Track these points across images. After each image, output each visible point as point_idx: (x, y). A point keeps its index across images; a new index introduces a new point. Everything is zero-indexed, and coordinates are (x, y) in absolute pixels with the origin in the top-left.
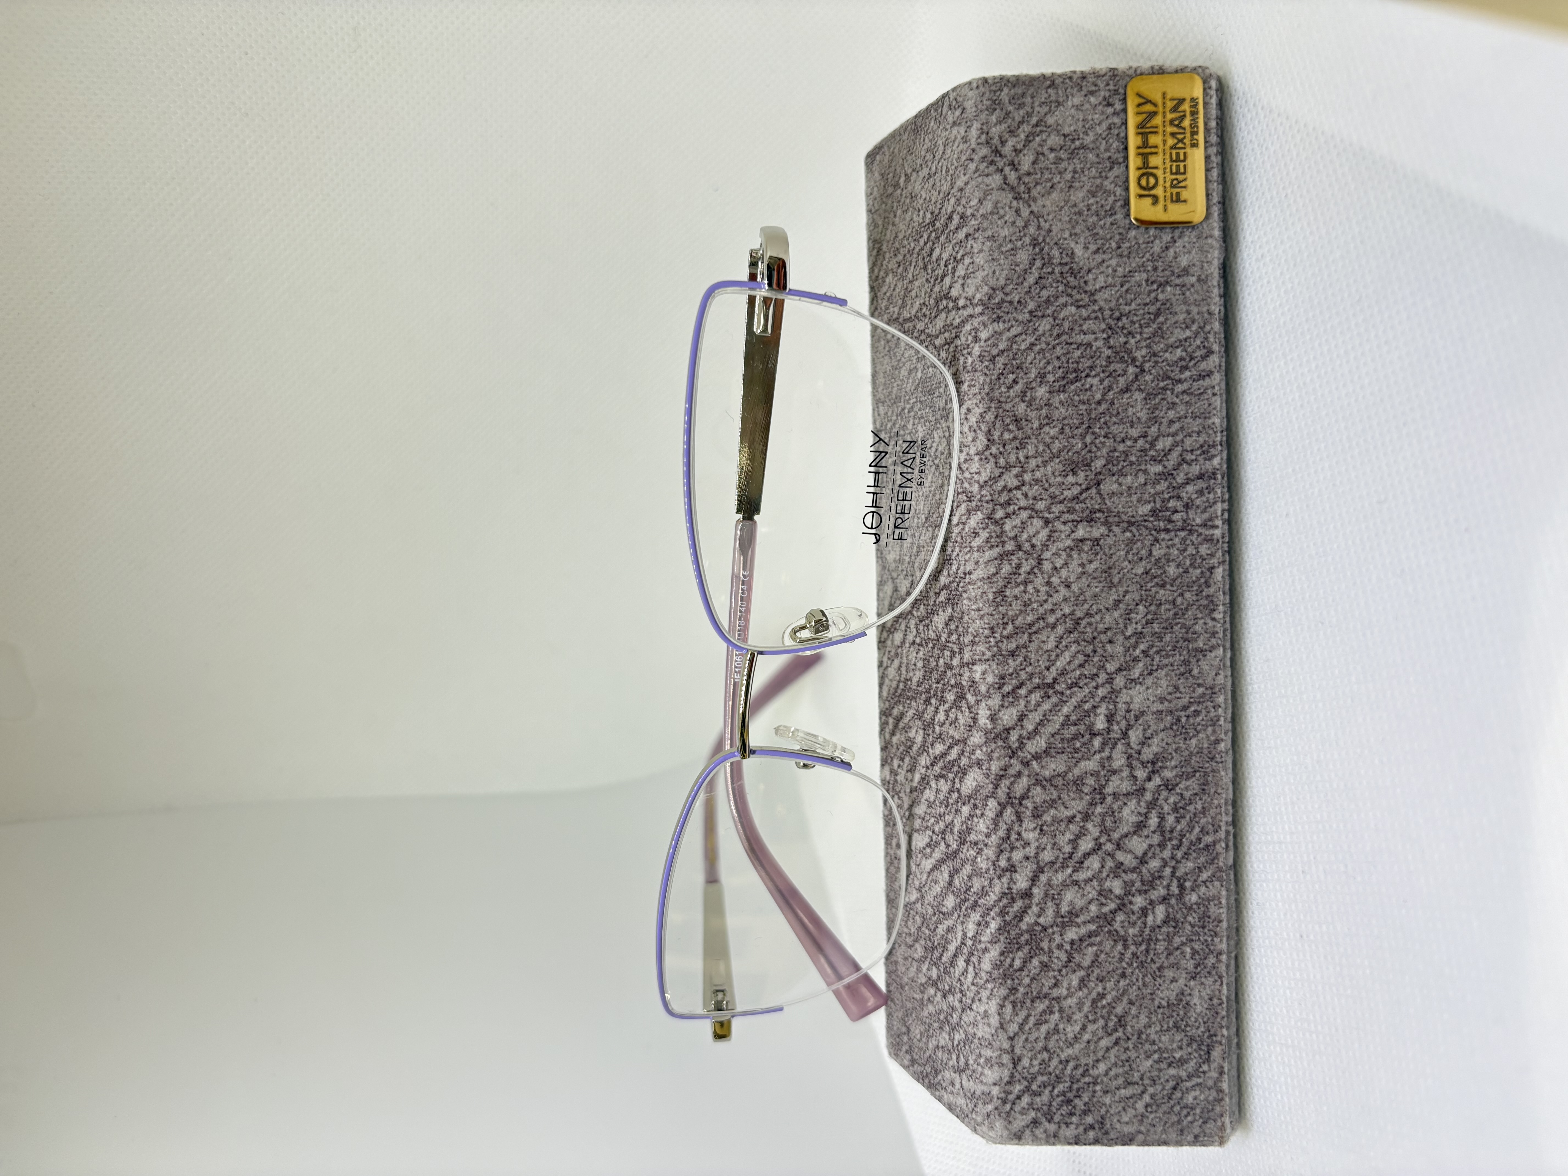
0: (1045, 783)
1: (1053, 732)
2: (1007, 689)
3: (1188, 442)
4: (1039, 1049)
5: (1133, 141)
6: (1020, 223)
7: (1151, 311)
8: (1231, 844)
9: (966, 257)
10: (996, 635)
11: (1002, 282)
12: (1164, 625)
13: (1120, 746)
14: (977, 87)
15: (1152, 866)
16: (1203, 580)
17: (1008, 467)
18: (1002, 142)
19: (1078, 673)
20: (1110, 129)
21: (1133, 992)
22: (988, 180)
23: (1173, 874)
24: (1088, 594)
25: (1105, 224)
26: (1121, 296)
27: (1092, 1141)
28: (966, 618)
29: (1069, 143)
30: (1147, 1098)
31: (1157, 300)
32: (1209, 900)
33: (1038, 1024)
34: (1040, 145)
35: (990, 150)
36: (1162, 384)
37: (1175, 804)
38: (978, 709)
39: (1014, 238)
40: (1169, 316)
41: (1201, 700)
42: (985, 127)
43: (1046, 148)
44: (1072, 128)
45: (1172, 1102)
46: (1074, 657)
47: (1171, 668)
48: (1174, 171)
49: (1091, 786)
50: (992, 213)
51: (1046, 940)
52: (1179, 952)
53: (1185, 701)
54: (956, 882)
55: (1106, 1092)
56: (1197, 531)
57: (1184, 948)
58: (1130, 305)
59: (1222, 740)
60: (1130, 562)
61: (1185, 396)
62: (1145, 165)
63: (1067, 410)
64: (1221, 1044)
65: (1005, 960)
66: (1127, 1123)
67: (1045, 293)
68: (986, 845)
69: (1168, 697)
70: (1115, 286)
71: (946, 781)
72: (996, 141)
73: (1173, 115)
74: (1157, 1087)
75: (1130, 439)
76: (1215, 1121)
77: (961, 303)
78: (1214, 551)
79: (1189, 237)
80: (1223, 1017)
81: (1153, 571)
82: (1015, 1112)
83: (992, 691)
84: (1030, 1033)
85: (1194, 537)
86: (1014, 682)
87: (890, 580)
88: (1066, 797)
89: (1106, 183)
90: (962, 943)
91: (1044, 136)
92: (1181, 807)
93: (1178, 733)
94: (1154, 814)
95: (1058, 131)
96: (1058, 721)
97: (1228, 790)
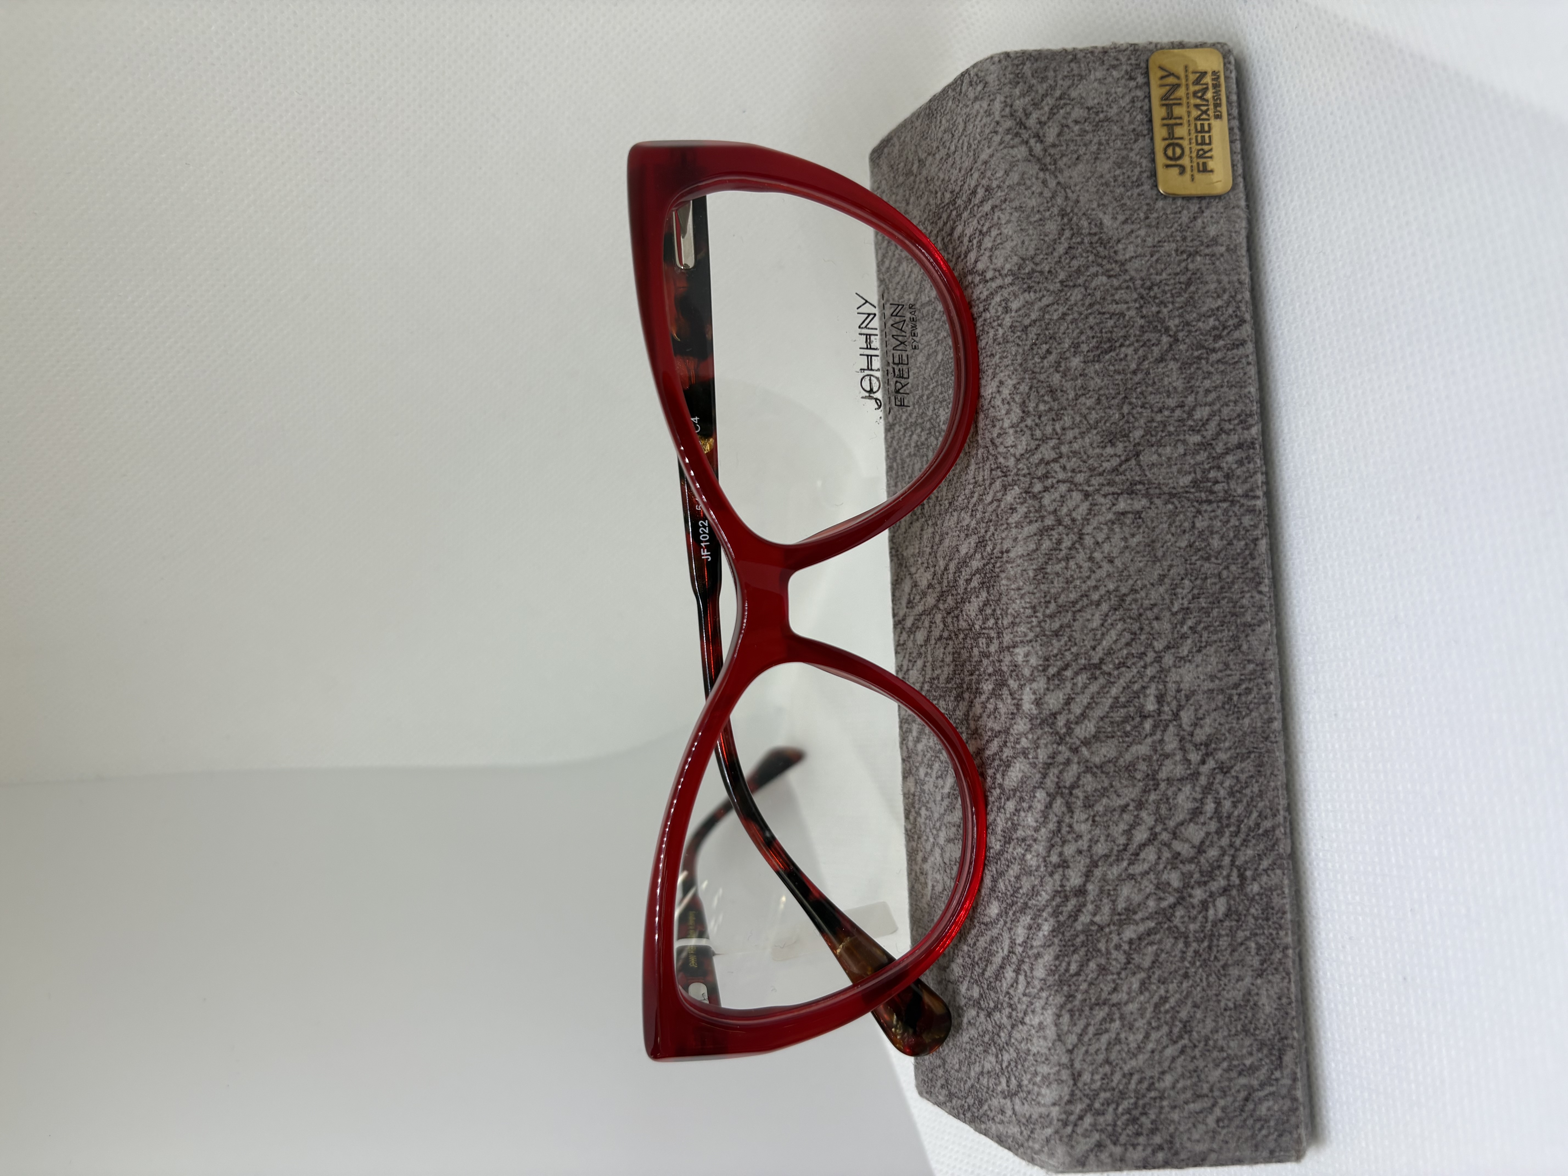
0: (1095, 770)
1: (1101, 715)
2: (1052, 671)
3: (1225, 411)
4: (1101, 1061)
5: (1159, 113)
6: (1047, 194)
7: (1182, 280)
8: (1288, 831)
9: (992, 229)
10: (1038, 614)
11: (1032, 252)
12: (1211, 599)
13: (1172, 729)
14: (1000, 61)
15: (1210, 856)
16: (1247, 552)
17: (1045, 439)
18: (1026, 115)
19: (1125, 652)
20: (1133, 102)
21: (1197, 993)
22: (1014, 152)
23: (1233, 863)
24: (1132, 570)
25: (1132, 195)
26: (1151, 266)
27: (1161, 1163)
28: (1004, 599)
29: (1093, 116)
30: (1218, 1112)
31: (1187, 269)
32: (1272, 891)
33: (1098, 1034)
34: (1064, 118)
35: (1014, 123)
36: (1196, 354)
37: (1231, 787)
38: (1022, 694)
39: (1042, 209)
40: (1200, 286)
41: (1252, 677)
42: (1008, 100)
43: (1070, 121)
44: (1096, 101)
45: (1245, 1115)
46: (1120, 635)
47: (1220, 644)
48: (1200, 141)
49: (1144, 772)
50: (1019, 184)
51: (1103, 941)
52: (1243, 947)
53: (1236, 678)
54: (1001, 885)
55: (1174, 1107)
56: (1239, 502)
57: (1248, 943)
58: (1161, 274)
59: (1275, 718)
60: (1173, 535)
61: (1220, 365)
62: (1171, 135)
63: (1103, 381)
64: (1292, 1047)
65: (1060, 965)
66: (1198, 1141)
67: (1075, 263)
68: (1035, 840)
69: (1219, 675)
70: (1144, 255)
72: (1020, 114)
73: (1197, 88)
74: (1228, 1098)
75: (1167, 409)
76: (1291, 1133)
77: (989, 275)
78: (1255, 521)
79: (1217, 207)
80: (1293, 1018)
81: (1197, 544)
82: (1077, 1134)
83: (1036, 674)
84: (1090, 1045)
85: (1236, 508)
86: (1059, 663)
87: (908, 577)
88: (1118, 784)
89: (1132, 154)
90: (1010, 952)
91: (1068, 109)
92: (1237, 791)
93: (1231, 712)
94: (1209, 800)
95: (1082, 104)
96: (1107, 702)
97: (1282, 774)
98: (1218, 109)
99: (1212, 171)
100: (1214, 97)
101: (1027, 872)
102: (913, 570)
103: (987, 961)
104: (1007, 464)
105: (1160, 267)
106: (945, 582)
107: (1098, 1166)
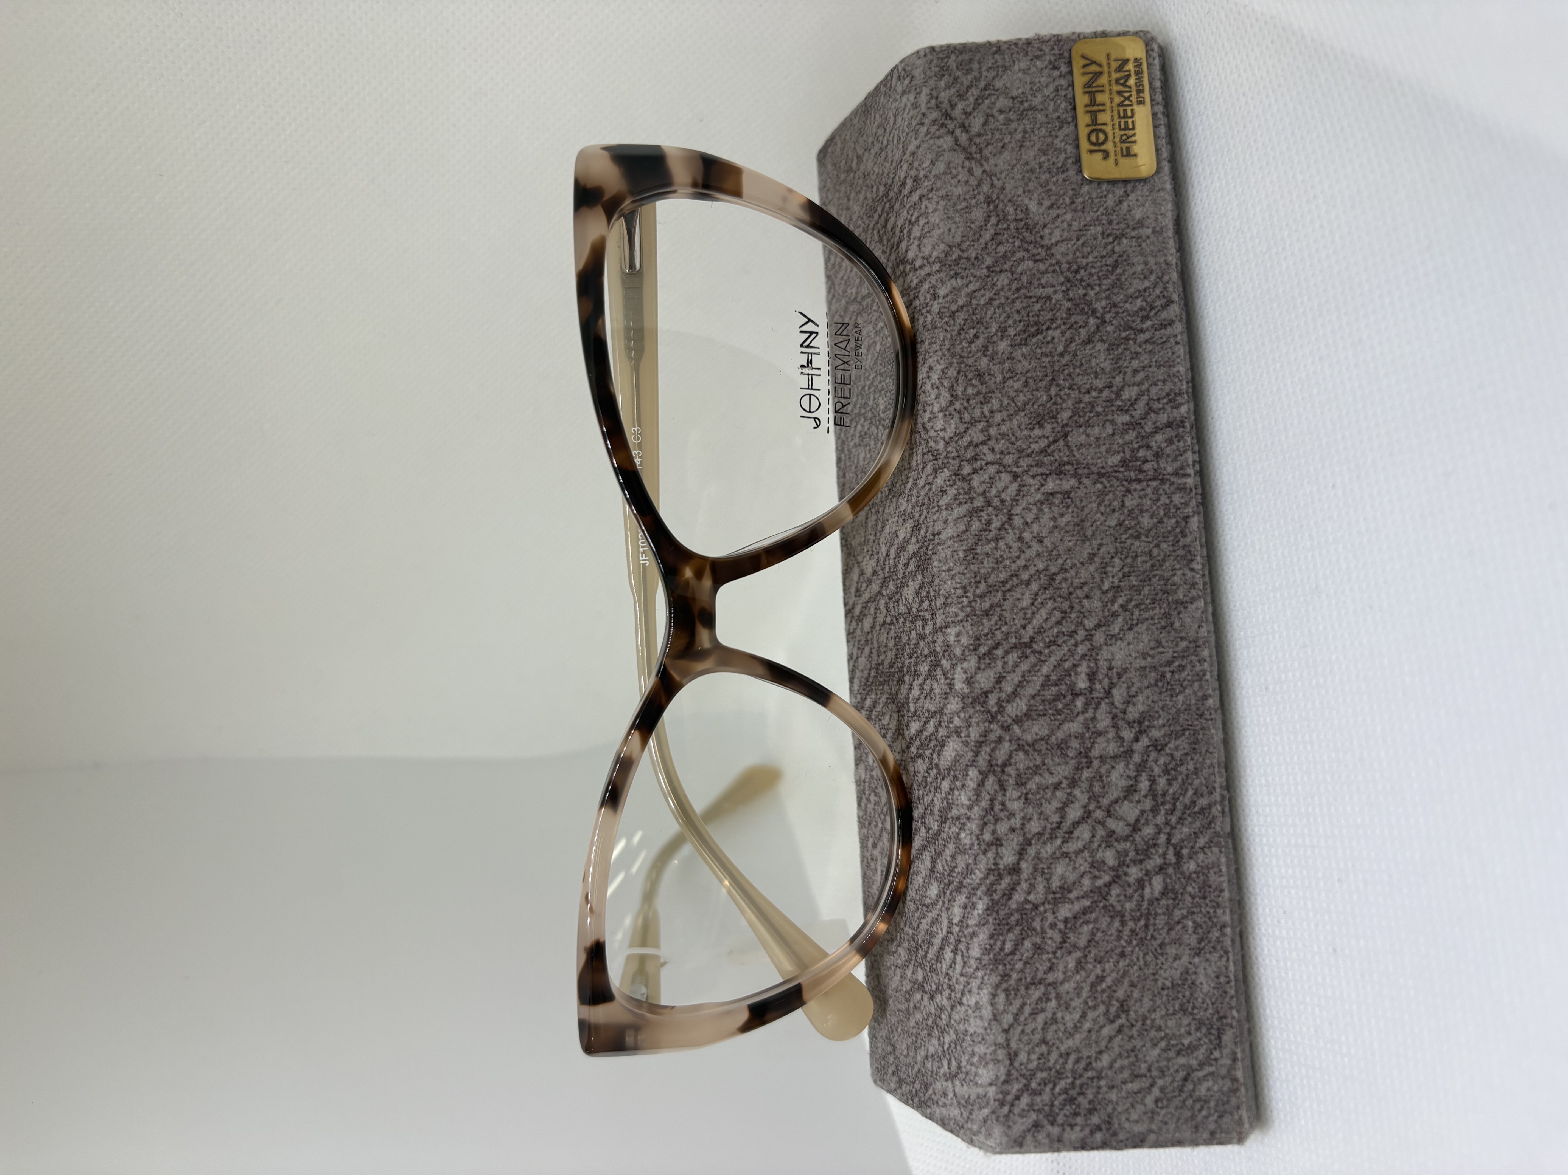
0: (1027, 748)
1: (1033, 694)
2: (983, 650)
3: (1154, 390)
4: (1037, 1041)
5: (1082, 100)
6: (973, 182)
7: (1108, 263)
8: (1227, 809)
9: (920, 219)
10: (968, 594)
11: (958, 239)
12: (1141, 577)
13: (1104, 707)
14: (925, 55)
15: (1145, 834)
16: (1178, 530)
17: (973, 422)
18: (951, 106)
19: (1056, 630)
20: (1057, 90)
21: (1134, 973)
22: (940, 142)
23: (1169, 841)
24: (1061, 549)
25: (1057, 181)
26: (1078, 250)
27: (1099, 1143)
28: (937, 581)
29: (1017, 105)
30: (1156, 1092)
31: (1114, 252)
32: (1208, 869)
33: (1034, 1014)
34: (989, 108)
35: (940, 114)
36: (1124, 335)
37: (1166, 765)
38: (954, 674)
39: (968, 197)
40: (1127, 268)
41: (1186, 654)
42: (934, 93)
43: (995, 110)
44: (1020, 91)
45: (1184, 1095)
46: (1050, 614)
47: (1152, 622)
48: (1123, 126)
49: (1076, 749)
50: (945, 173)
51: (1038, 919)
52: (1180, 926)
53: (1168, 656)
54: (939, 866)
55: (1112, 1087)
56: (1169, 480)
57: (1185, 921)
58: (1087, 258)
59: (1210, 696)
60: (1102, 514)
61: (1148, 346)
62: (1094, 122)
63: (1030, 363)
64: (1231, 1026)
65: (995, 944)
66: (1137, 1122)
67: (1002, 249)
68: (968, 818)
69: (1151, 652)
70: (1071, 239)
71: (924, 760)
72: (945, 105)
73: (1119, 75)
74: (1167, 1078)
75: (1095, 390)
76: (1231, 1114)
77: (918, 263)
78: (1187, 499)
79: (1142, 190)
80: (1232, 997)
81: (1127, 522)
82: (1014, 1115)
83: (967, 653)
84: (1025, 1025)
85: (1166, 487)
86: (990, 642)
87: (856, 566)
88: (1051, 763)
89: (1057, 142)
90: (948, 932)
91: (993, 99)
92: (1172, 769)
93: (1164, 690)
94: (1144, 778)
95: (1006, 94)
96: (1037, 681)
97: (1219, 751)
98: (1141, 95)
99: (1135, 155)
100: (1136, 83)
101: (962, 850)
102: (860, 558)
103: (929, 943)
104: (937, 448)
105: (1086, 250)
106: (887, 567)
107: (1035, 1147)
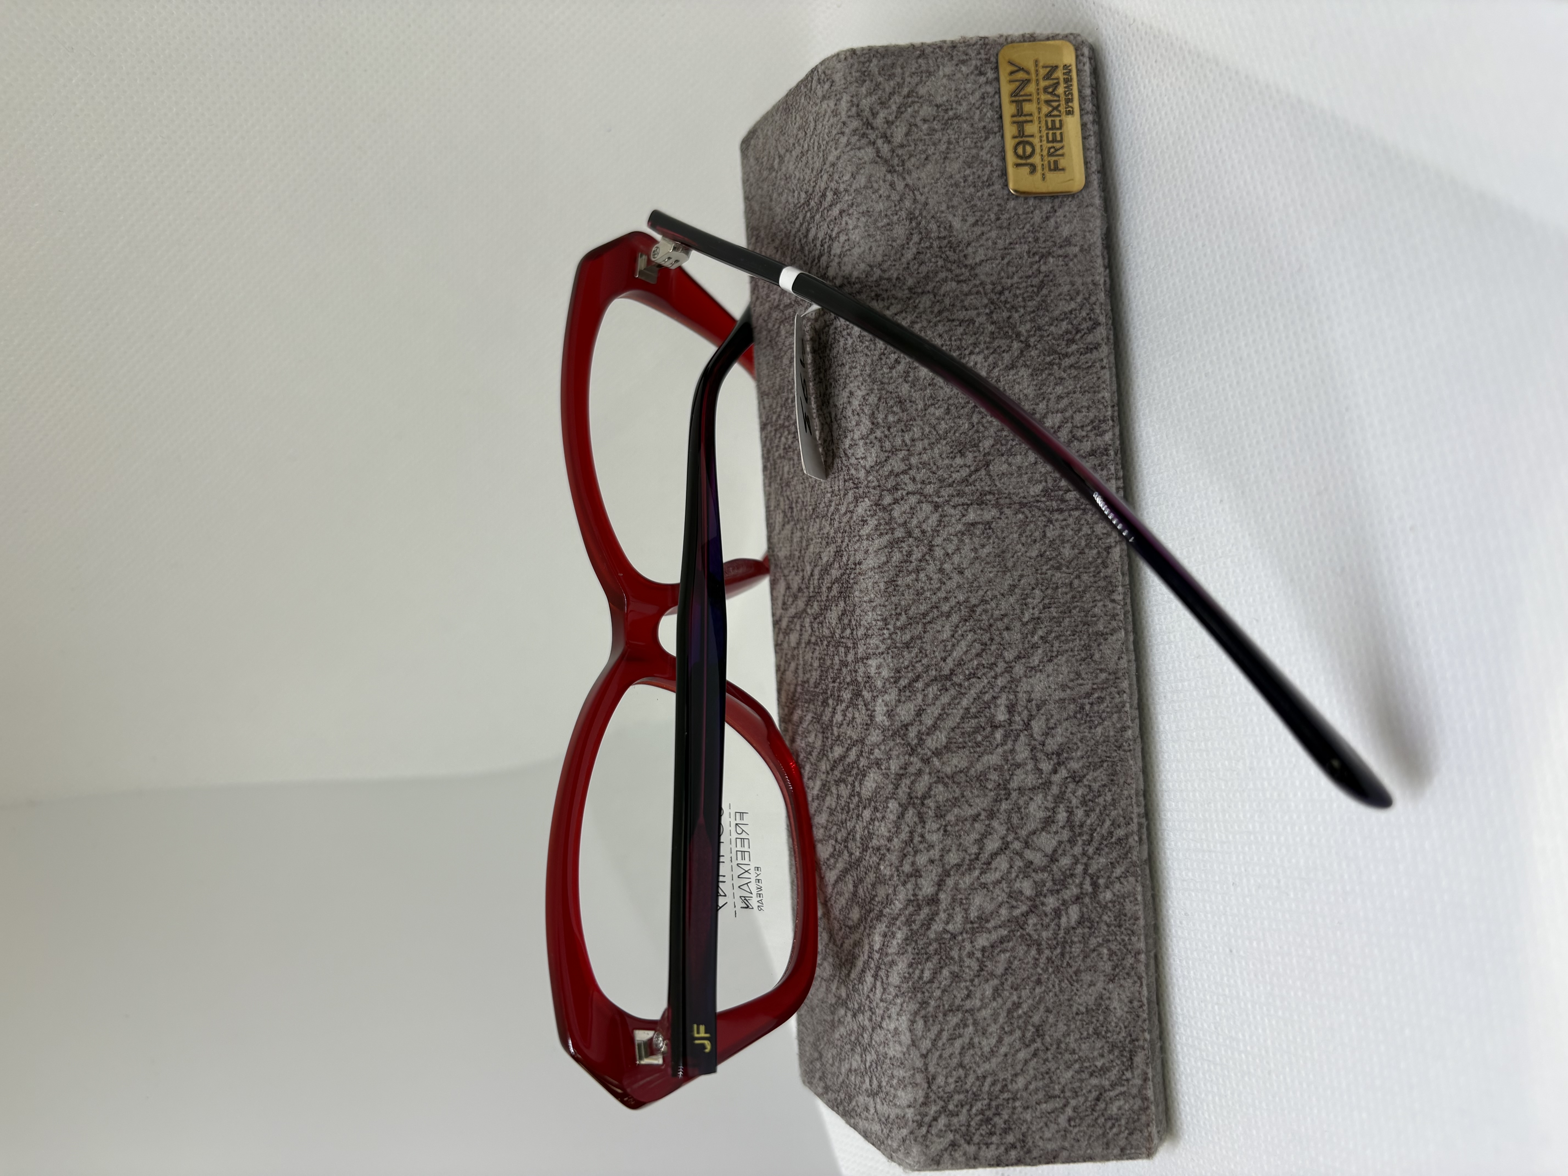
0: (946, 780)
1: (953, 726)
2: (903, 682)
3: (1078, 417)
4: (954, 1065)
5: (1008, 110)
6: (895, 197)
7: (1034, 283)
8: (1144, 837)
9: (841, 235)
10: (889, 626)
11: (879, 258)
12: (1061, 609)
13: (1023, 739)
14: (846, 59)
15: (1063, 864)
16: (1099, 561)
17: (894, 451)
18: (873, 114)
19: (976, 663)
20: (983, 98)
21: (1050, 999)
22: (860, 154)
23: (1085, 871)
24: (982, 580)
25: (983, 195)
26: (1002, 269)
27: (1014, 1161)
28: (858, 612)
29: (942, 114)
30: (1069, 1111)
31: (1040, 272)
32: (1124, 898)
33: (952, 1039)
34: (913, 117)
35: (861, 123)
36: (1048, 359)
37: (1083, 796)
38: (875, 706)
39: (889, 213)
40: (1053, 288)
41: (1105, 686)
42: (855, 99)
43: (918, 119)
44: (945, 98)
45: (1096, 1114)
46: (970, 646)
47: (1071, 654)
48: (1050, 139)
49: (995, 781)
50: (866, 187)
51: (956, 949)
52: (1096, 953)
53: (1088, 688)
54: (861, 891)
55: (1026, 1108)
57: (1100, 949)
58: (1012, 278)
59: (1129, 727)
60: (1023, 545)
61: (1073, 371)
62: (1021, 133)
64: (1143, 1049)
65: (913, 972)
66: (1050, 1140)
67: (924, 269)
68: (888, 850)
69: (1071, 684)
70: (995, 259)
71: (847, 786)
72: (867, 113)
73: (1047, 83)
74: (1080, 1098)
76: (1141, 1131)
79: (1070, 206)
80: (1145, 1020)
81: (1048, 553)
82: (932, 1135)
83: (888, 686)
84: (943, 1050)
85: (1088, 517)
86: (910, 675)
88: (970, 795)
89: (982, 153)
90: (869, 957)
91: (916, 107)
92: (1090, 800)
93: (1083, 722)
94: (1062, 809)
95: (930, 102)
96: (958, 713)
97: (1138, 779)
98: (1070, 104)
99: (1063, 169)
100: (1065, 92)
101: (880, 880)
104: (858, 476)
105: (1011, 269)
106: (812, 586)
107: (952, 1164)
